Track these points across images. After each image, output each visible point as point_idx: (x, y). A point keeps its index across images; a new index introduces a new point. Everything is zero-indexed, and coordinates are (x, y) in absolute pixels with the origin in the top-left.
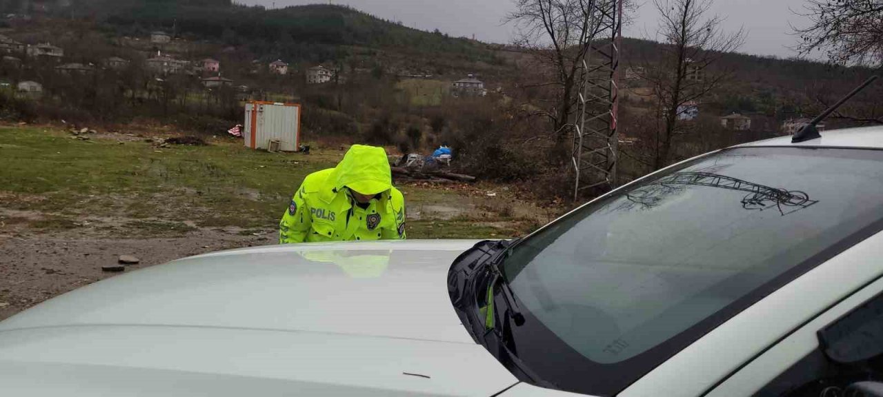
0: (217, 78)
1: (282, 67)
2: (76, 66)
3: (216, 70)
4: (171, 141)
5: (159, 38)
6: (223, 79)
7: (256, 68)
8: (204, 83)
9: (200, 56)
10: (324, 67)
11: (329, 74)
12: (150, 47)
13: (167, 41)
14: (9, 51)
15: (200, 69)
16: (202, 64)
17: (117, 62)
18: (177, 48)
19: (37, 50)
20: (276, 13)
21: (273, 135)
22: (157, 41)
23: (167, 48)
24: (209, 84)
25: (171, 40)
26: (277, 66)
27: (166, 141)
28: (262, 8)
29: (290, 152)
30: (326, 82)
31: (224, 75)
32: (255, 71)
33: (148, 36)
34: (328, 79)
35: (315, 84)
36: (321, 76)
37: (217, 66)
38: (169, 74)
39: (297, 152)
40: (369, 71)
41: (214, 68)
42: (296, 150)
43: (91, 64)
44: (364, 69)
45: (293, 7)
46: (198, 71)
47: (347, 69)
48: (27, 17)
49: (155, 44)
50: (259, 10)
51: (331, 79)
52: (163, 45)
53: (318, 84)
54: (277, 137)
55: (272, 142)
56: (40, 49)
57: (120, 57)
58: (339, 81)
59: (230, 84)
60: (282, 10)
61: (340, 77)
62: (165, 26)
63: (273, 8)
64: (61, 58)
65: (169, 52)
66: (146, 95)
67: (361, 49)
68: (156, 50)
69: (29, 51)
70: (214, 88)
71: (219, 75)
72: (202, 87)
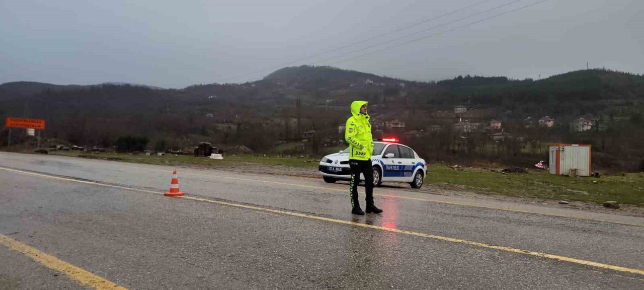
0: (501, 133)
1: (549, 121)
2: (414, 132)
3: (499, 128)
4: (505, 171)
5: (460, 110)
6: (504, 133)
7: (528, 124)
8: (491, 137)
9: (488, 119)
10: (585, 119)
11: (590, 124)
12: (454, 116)
13: (465, 111)
14: (377, 126)
15: (488, 128)
16: (489, 125)
17: (436, 128)
18: (471, 115)
19: (392, 124)
20: (542, 82)
21: (572, 166)
22: (458, 112)
23: (465, 116)
24: (496, 138)
25: (467, 110)
26: (546, 121)
27: (503, 171)
28: (531, 80)
29: (584, 176)
30: (587, 130)
31: (505, 131)
32: (528, 126)
33: (452, 109)
34: (589, 128)
35: (578, 132)
36: (583, 126)
37: (499, 125)
38: (468, 133)
39: (590, 176)
40: (628, 118)
41: (497, 127)
42: (588, 175)
43: (422, 130)
44: (622, 118)
45: (556, 76)
46: (486, 130)
47: (606, 118)
48: (383, 106)
49: (457, 114)
50: (529, 82)
51: (592, 127)
52: (462, 114)
53: (580, 132)
54: (575, 167)
55: (572, 170)
56: (393, 123)
57: (437, 124)
58: (599, 128)
59: (510, 137)
60: (547, 79)
61: (600, 126)
62: (463, 101)
63: (539, 79)
64: (404, 128)
65: (467, 118)
66: (456, 147)
67: (619, 101)
68: (458, 118)
69: (387, 125)
70: (500, 140)
71: (503, 130)
72: (491, 140)
